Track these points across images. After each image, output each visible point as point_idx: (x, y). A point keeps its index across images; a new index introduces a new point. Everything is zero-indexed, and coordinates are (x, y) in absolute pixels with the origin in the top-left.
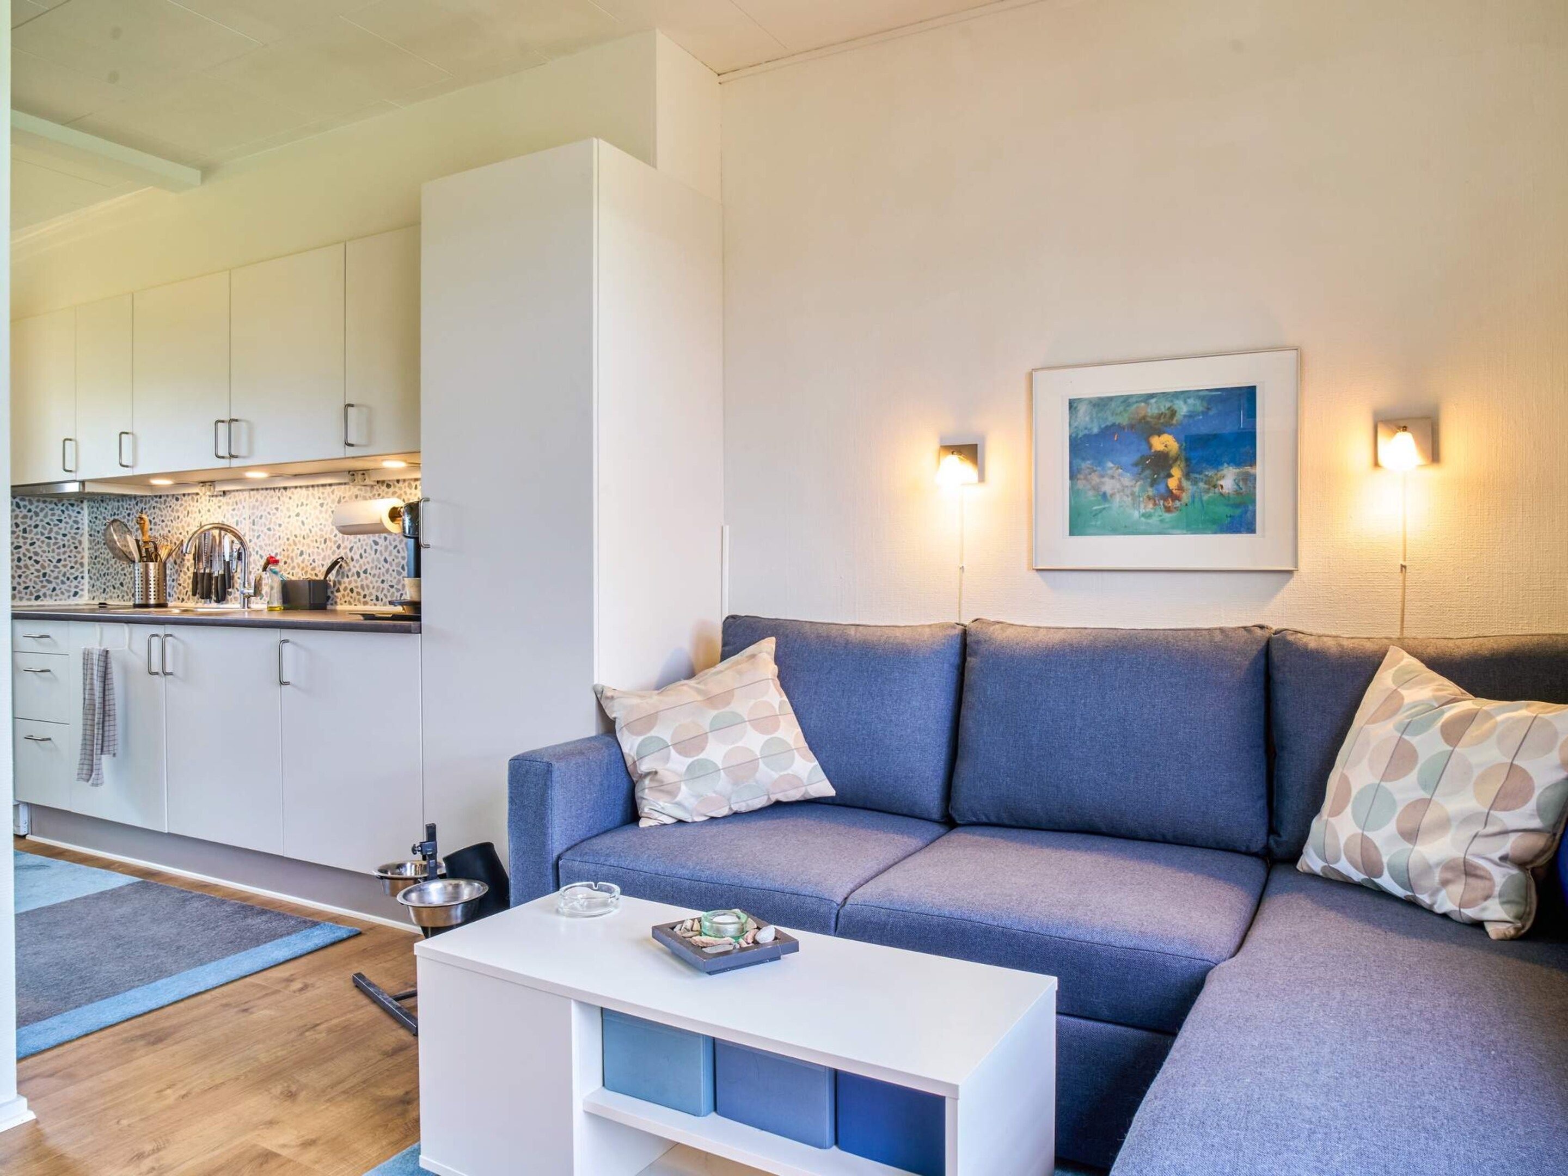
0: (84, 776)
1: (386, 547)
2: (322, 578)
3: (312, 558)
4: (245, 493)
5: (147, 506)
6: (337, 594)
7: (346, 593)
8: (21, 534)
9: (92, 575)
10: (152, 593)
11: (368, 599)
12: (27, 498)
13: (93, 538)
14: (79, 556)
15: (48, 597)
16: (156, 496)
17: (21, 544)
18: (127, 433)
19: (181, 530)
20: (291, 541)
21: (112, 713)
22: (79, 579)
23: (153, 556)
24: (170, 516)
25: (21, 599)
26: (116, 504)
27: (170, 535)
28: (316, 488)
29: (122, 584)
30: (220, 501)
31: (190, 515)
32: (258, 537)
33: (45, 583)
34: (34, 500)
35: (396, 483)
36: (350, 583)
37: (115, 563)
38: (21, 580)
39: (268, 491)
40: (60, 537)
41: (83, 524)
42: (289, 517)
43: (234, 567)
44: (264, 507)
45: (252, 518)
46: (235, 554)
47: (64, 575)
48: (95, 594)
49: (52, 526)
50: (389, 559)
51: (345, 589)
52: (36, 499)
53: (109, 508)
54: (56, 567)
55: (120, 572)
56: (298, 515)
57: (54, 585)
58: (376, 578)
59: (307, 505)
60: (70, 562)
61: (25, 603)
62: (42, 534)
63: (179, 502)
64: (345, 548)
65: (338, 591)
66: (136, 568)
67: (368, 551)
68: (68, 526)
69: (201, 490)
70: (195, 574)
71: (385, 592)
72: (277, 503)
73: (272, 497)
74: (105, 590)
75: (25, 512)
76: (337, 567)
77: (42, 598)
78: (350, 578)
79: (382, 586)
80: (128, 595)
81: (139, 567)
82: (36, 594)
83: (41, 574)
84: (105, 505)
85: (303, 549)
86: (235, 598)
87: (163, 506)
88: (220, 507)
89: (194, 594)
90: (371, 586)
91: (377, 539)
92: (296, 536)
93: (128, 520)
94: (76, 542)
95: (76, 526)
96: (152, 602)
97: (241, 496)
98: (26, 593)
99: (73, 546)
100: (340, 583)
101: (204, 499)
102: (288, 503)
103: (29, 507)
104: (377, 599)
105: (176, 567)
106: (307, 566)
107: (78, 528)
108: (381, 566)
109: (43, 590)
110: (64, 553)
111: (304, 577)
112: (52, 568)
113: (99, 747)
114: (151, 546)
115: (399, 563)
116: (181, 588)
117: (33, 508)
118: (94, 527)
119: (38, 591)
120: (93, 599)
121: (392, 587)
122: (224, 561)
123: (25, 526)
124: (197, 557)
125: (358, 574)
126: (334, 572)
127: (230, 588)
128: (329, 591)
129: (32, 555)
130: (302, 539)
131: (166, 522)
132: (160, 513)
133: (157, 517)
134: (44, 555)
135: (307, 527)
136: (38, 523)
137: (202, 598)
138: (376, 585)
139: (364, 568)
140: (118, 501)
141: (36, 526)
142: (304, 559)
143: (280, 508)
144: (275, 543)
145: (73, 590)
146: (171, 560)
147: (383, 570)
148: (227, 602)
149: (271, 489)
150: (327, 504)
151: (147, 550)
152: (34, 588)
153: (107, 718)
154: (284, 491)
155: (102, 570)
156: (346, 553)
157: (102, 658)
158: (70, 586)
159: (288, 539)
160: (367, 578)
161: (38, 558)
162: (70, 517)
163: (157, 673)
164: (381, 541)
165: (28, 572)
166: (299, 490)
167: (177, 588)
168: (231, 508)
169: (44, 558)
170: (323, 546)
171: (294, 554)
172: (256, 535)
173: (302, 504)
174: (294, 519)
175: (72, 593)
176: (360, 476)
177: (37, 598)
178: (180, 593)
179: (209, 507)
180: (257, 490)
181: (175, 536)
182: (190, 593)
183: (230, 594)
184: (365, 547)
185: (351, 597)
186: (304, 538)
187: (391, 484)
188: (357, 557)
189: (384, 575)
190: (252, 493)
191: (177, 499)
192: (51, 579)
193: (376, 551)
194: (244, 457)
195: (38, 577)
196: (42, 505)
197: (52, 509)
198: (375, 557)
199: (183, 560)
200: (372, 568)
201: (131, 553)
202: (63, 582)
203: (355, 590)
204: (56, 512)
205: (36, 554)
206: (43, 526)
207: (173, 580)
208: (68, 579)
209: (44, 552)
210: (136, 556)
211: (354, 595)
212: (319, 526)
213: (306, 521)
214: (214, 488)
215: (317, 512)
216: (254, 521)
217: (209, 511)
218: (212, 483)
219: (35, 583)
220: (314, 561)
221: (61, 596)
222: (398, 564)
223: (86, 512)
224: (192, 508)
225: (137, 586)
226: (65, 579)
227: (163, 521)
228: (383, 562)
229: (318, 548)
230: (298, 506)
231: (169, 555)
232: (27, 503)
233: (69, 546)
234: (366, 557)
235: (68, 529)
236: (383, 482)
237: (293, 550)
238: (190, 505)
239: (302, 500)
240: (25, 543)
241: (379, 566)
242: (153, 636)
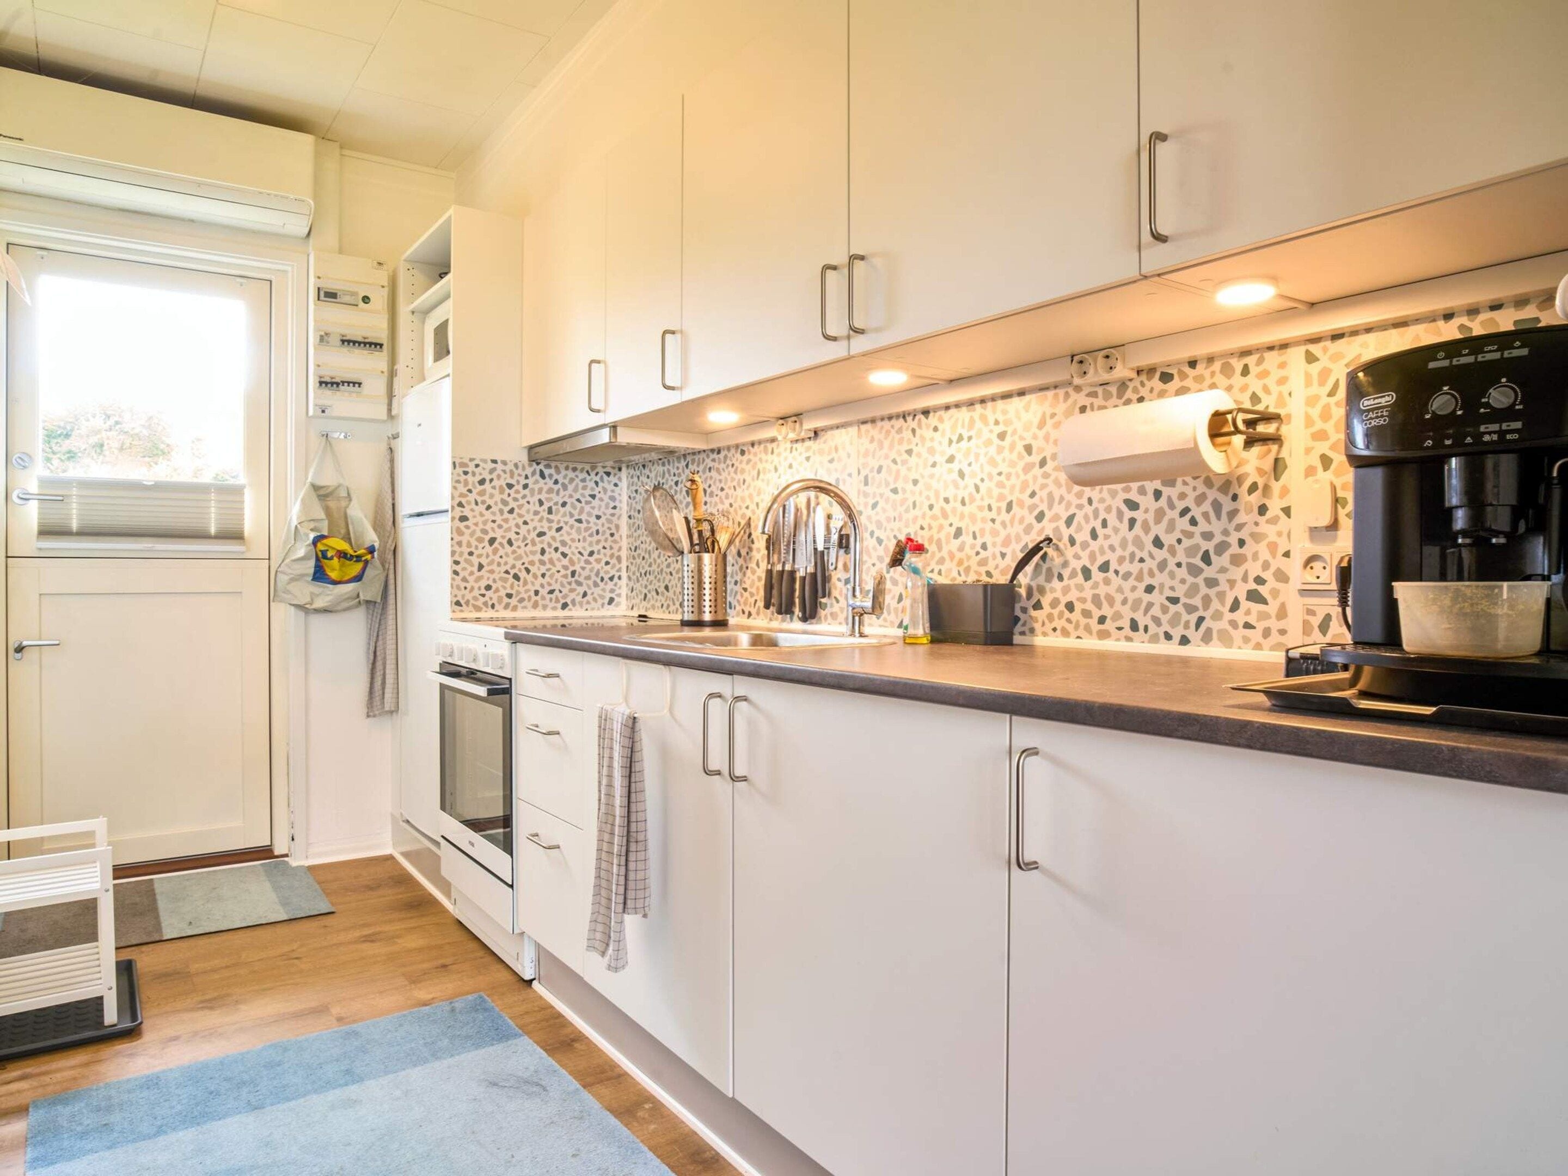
0: (597, 944)
1: (1160, 514)
2: (1003, 579)
3: (979, 541)
4: (850, 429)
5: (701, 468)
6: (1034, 613)
7: (1056, 612)
8: (545, 515)
9: (631, 574)
10: (707, 603)
11: (1109, 625)
12: (553, 464)
13: (632, 521)
14: (616, 547)
15: (578, 606)
16: (712, 451)
17: (545, 530)
18: (673, 332)
19: (748, 503)
20: (936, 510)
21: (641, 837)
22: (616, 579)
23: (709, 543)
24: (733, 479)
25: (545, 607)
26: (661, 469)
27: (732, 510)
28: (989, 404)
29: (667, 588)
30: (808, 449)
31: (761, 476)
32: (875, 506)
33: (574, 586)
34: (562, 467)
35: (1187, 369)
36: (1066, 590)
37: (659, 557)
38: (544, 581)
39: (893, 422)
40: (593, 519)
41: (620, 501)
42: (934, 465)
43: (832, 560)
44: (885, 451)
45: (863, 473)
46: (835, 538)
47: (597, 574)
48: (634, 601)
49: (583, 504)
50: (1168, 540)
51: (1055, 603)
52: (565, 464)
53: (652, 475)
54: (587, 562)
55: (665, 569)
56: (951, 459)
57: (584, 588)
58: (1132, 582)
59: (970, 438)
60: (605, 555)
61: (549, 613)
62: (572, 515)
63: (745, 457)
64: (1056, 518)
65: (1038, 606)
66: (685, 563)
67: (1112, 520)
68: (603, 504)
69: (780, 432)
70: (769, 573)
71: (1156, 611)
72: (909, 441)
73: (900, 431)
74: (646, 595)
75: (550, 483)
76: (1036, 558)
77: (570, 606)
78: (1066, 582)
79: (1147, 598)
80: (674, 604)
81: (689, 559)
82: (562, 601)
83: (569, 572)
84: (647, 471)
85: (962, 525)
86: (832, 614)
87: (722, 466)
88: (808, 459)
89: (767, 606)
90: (1119, 598)
91: (1134, 496)
92: (947, 500)
93: (676, 491)
94: (613, 527)
95: (612, 504)
96: (707, 617)
97: (841, 437)
98: (551, 600)
99: (608, 532)
100: (1042, 590)
101: (784, 446)
102: (932, 440)
103: (555, 477)
104: (1134, 626)
105: (741, 561)
106: (969, 558)
107: (615, 508)
108: (1145, 555)
109: (572, 596)
110: (598, 542)
111: (963, 578)
112: (583, 564)
113: (621, 899)
114: (706, 527)
115: (1197, 547)
116: (746, 594)
117: (560, 478)
118: (634, 505)
119: (565, 597)
120: (632, 608)
121: (1175, 601)
122: (815, 549)
123: (551, 504)
124: (771, 544)
125: (1087, 573)
126: (1029, 568)
127: (824, 596)
128: (1017, 607)
129: (558, 545)
130: (958, 505)
131: (726, 490)
132: (718, 477)
133: (715, 482)
134: (574, 545)
135: (969, 482)
136: (566, 499)
137: (779, 612)
138: (1132, 597)
139: (1100, 560)
140: (663, 464)
141: (564, 504)
142: (963, 543)
143: (915, 450)
144: (905, 516)
145: (608, 595)
146: (733, 550)
147: (1151, 564)
148: (819, 622)
149: (898, 416)
150: (1015, 432)
151: (700, 533)
152: (561, 592)
153: (633, 847)
154: (922, 417)
155: (643, 568)
156: (1057, 530)
157: (628, 732)
158: (604, 590)
159: (931, 507)
160: (1107, 582)
161: (566, 550)
162: (605, 490)
163: (719, 773)
164: (1147, 501)
165: (554, 570)
166: (953, 411)
167: (742, 596)
168: (826, 458)
169: (573, 549)
170: (1005, 516)
171: (942, 535)
172: (871, 502)
173: (960, 438)
174: (943, 468)
175: (607, 600)
176: (1101, 360)
177: (565, 606)
178: (745, 604)
179: (790, 460)
180: (873, 421)
181: (740, 513)
182: (761, 604)
183: (824, 607)
184: (1103, 515)
185: (1069, 621)
186: (963, 503)
187: (1174, 371)
188: (1083, 536)
189: (1151, 574)
190: (863, 427)
191: (743, 453)
192: (581, 579)
193: (1132, 522)
194: (878, 330)
195: (565, 576)
196: (571, 474)
197: (583, 480)
198: (1130, 536)
199: (750, 549)
200: (1121, 560)
201: (679, 540)
202: (596, 585)
203: (1078, 607)
204: (588, 483)
205: (564, 543)
206: (572, 503)
207: (736, 583)
208: (602, 579)
209: (573, 540)
210: (685, 545)
211: (1076, 615)
212: (997, 478)
213: (967, 470)
214: (801, 424)
215: (992, 450)
216: (866, 478)
217: (791, 466)
218: (797, 416)
219: (562, 585)
220: (984, 547)
221: (593, 603)
222: (1191, 552)
223: (624, 484)
224: (765, 465)
225: (686, 592)
226: (598, 580)
227: (722, 489)
228: (1149, 546)
229: (993, 521)
230: (951, 442)
231: (731, 542)
232: (552, 471)
233: (604, 532)
234: (1107, 537)
235: (603, 509)
236: (1151, 371)
237: (941, 527)
238: (761, 460)
239: (960, 430)
240: (550, 528)
241: (1139, 555)
242: (712, 696)
